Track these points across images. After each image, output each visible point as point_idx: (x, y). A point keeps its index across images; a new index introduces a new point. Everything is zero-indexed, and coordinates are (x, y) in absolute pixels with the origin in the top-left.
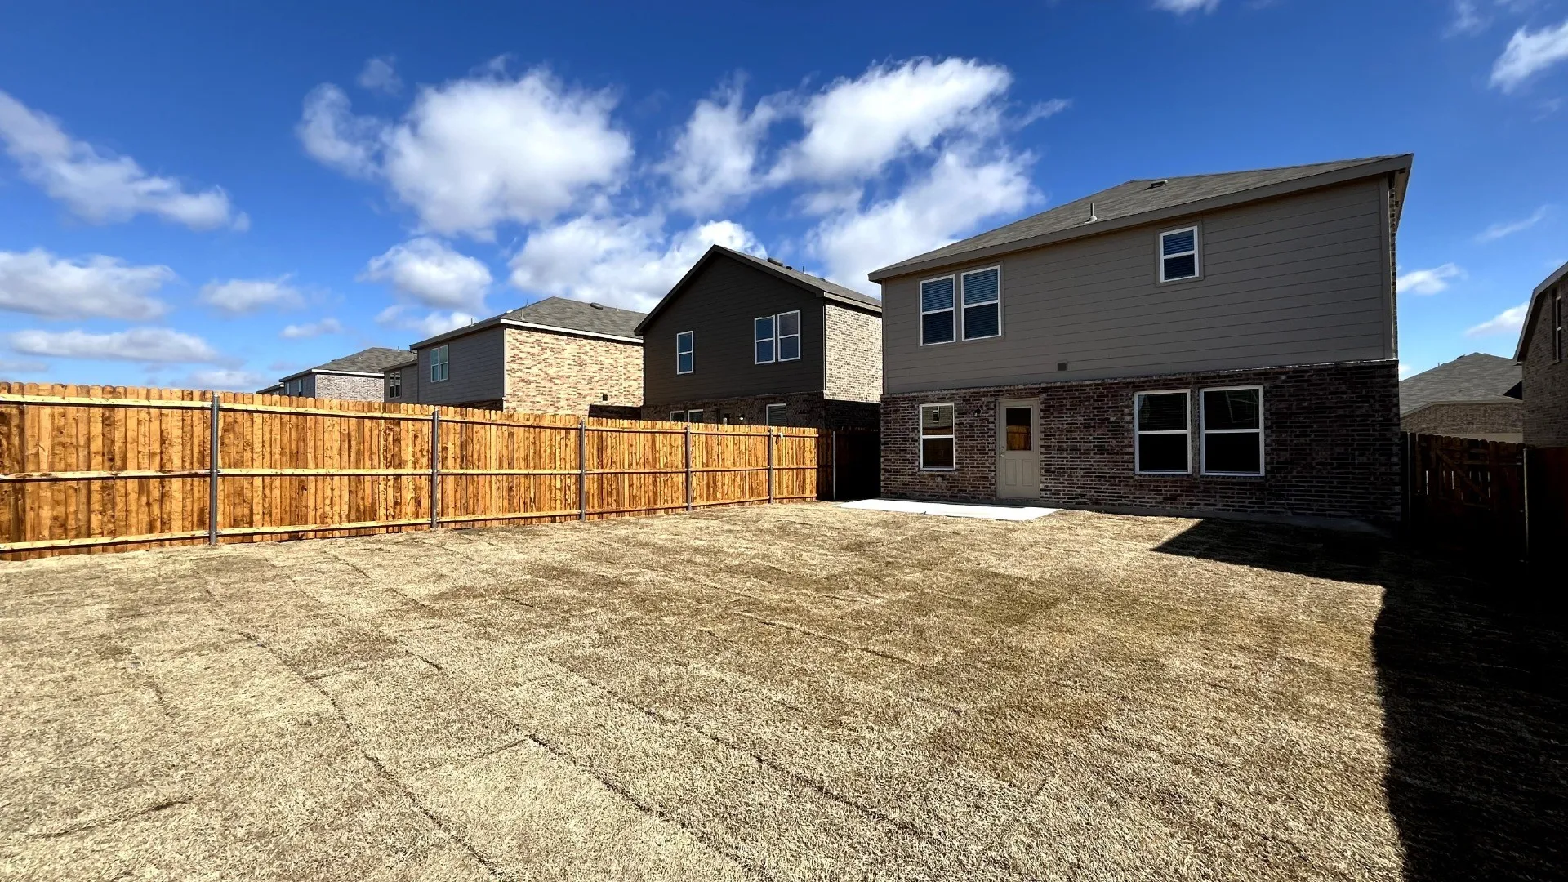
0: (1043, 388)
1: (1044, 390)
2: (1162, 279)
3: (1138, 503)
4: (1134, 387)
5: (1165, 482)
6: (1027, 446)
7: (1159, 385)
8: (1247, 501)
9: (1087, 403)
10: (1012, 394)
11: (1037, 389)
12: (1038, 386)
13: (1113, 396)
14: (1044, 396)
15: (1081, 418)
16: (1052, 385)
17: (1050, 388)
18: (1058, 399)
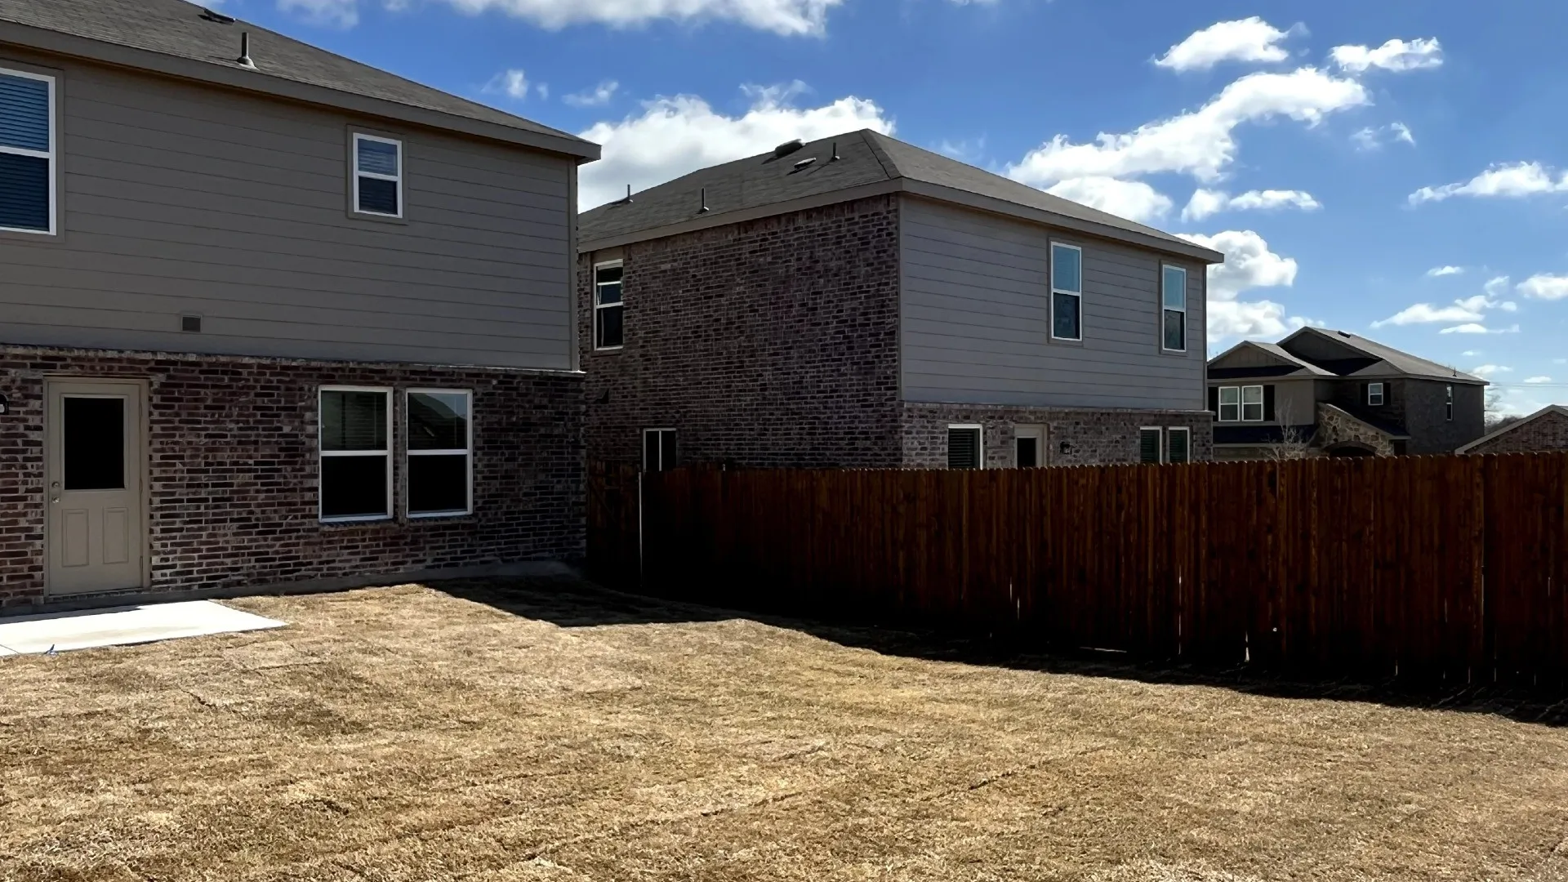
0: (159, 362)
1: (160, 366)
2: (357, 209)
3: (325, 571)
4: (320, 376)
5: (364, 533)
6: (114, 479)
7: (355, 377)
8: (459, 550)
9: (243, 399)
10: (89, 366)
11: (146, 362)
12: (148, 356)
13: (288, 389)
14: (159, 378)
15: (233, 426)
16: (179, 357)
17: (175, 363)
18: (190, 386)
